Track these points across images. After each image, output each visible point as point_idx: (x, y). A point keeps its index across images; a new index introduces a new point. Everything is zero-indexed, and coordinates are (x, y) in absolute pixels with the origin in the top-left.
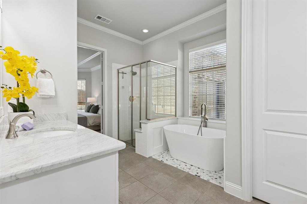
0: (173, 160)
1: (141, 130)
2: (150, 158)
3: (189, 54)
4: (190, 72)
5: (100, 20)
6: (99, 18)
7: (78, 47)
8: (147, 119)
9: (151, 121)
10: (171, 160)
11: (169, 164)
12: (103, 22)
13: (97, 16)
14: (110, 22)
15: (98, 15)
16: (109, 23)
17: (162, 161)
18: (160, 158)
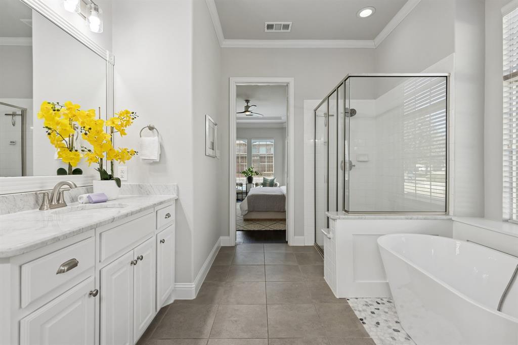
0: (396, 333)
1: (329, 233)
2: (344, 300)
3: (504, 21)
4: (506, 78)
5: (273, 31)
6: (270, 27)
7: (237, 86)
8: (346, 211)
9: (350, 216)
10: (389, 327)
11: (372, 337)
12: (279, 31)
13: (266, 25)
14: (290, 26)
15: (267, 23)
16: (290, 28)
17: (361, 320)
18: (364, 310)
